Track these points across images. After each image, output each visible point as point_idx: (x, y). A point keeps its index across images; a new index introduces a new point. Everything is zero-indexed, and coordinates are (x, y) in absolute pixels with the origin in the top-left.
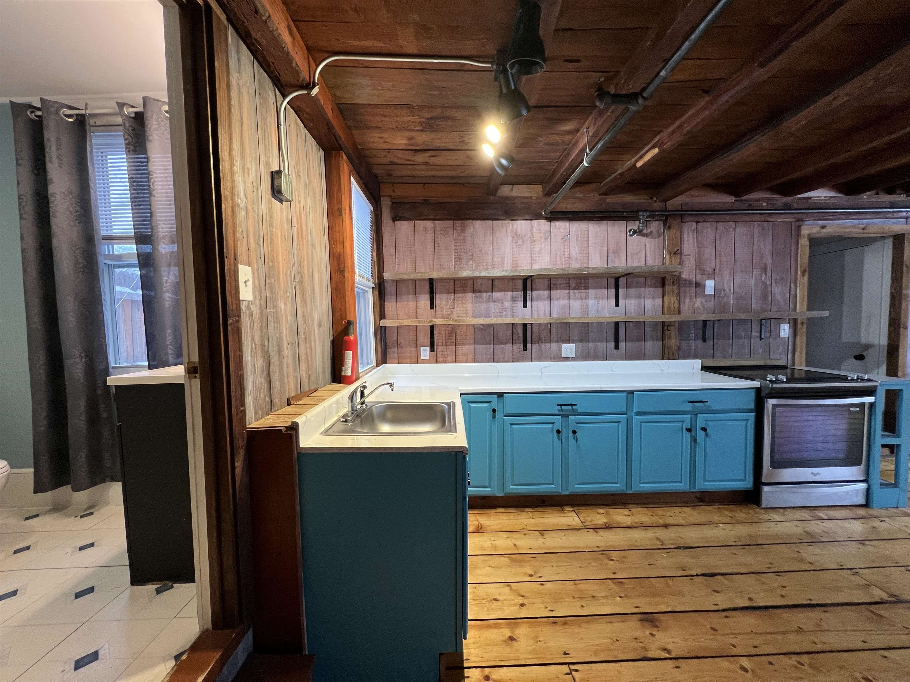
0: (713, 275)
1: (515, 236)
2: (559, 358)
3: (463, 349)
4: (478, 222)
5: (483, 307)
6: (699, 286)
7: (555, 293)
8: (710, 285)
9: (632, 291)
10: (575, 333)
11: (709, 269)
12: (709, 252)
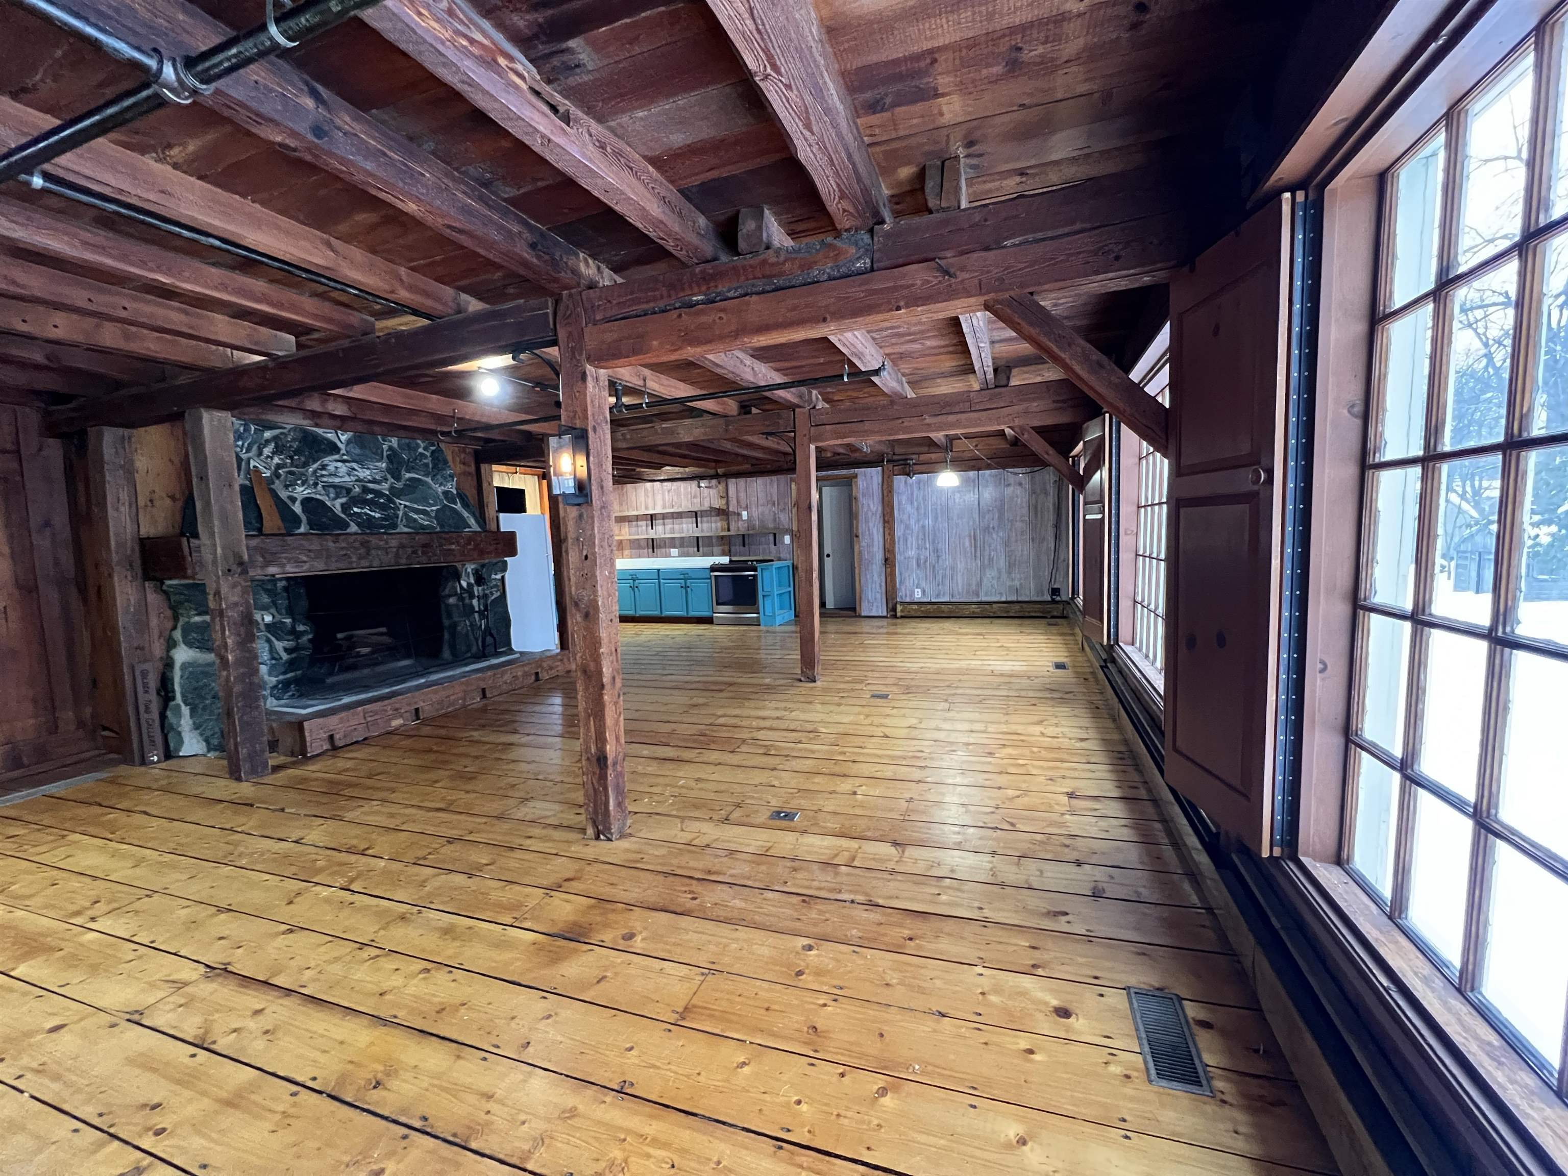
0: (746, 508)
1: (646, 490)
2: (670, 556)
3: (626, 552)
4: (629, 486)
5: (633, 530)
6: (739, 515)
7: (667, 521)
8: (745, 514)
9: (705, 519)
10: (677, 543)
11: (744, 505)
12: (742, 495)
